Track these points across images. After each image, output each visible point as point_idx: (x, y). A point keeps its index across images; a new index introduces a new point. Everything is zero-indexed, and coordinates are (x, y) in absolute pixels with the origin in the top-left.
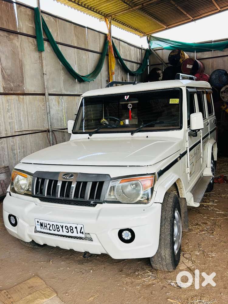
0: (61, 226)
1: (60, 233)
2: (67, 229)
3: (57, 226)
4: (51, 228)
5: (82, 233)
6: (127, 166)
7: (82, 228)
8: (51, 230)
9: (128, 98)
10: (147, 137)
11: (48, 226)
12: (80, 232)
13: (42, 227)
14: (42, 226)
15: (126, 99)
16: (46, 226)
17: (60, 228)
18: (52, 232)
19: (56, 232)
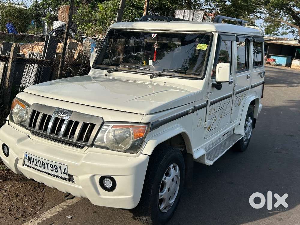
0: (46, 163)
1: (46, 170)
2: (51, 168)
3: (43, 163)
4: (38, 164)
5: (66, 174)
6: (123, 111)
7: (65, 168)
8: (38, 166)
9: (155, 36)
10: (165, 83)
11: (35, 162)
12: (64, 173)
13: (30, 162)
14: (30, 160)
15: (153, 37)
16: (33, 161)
17: (46, 165)
18: (38, 168)
19: (42, 169)
